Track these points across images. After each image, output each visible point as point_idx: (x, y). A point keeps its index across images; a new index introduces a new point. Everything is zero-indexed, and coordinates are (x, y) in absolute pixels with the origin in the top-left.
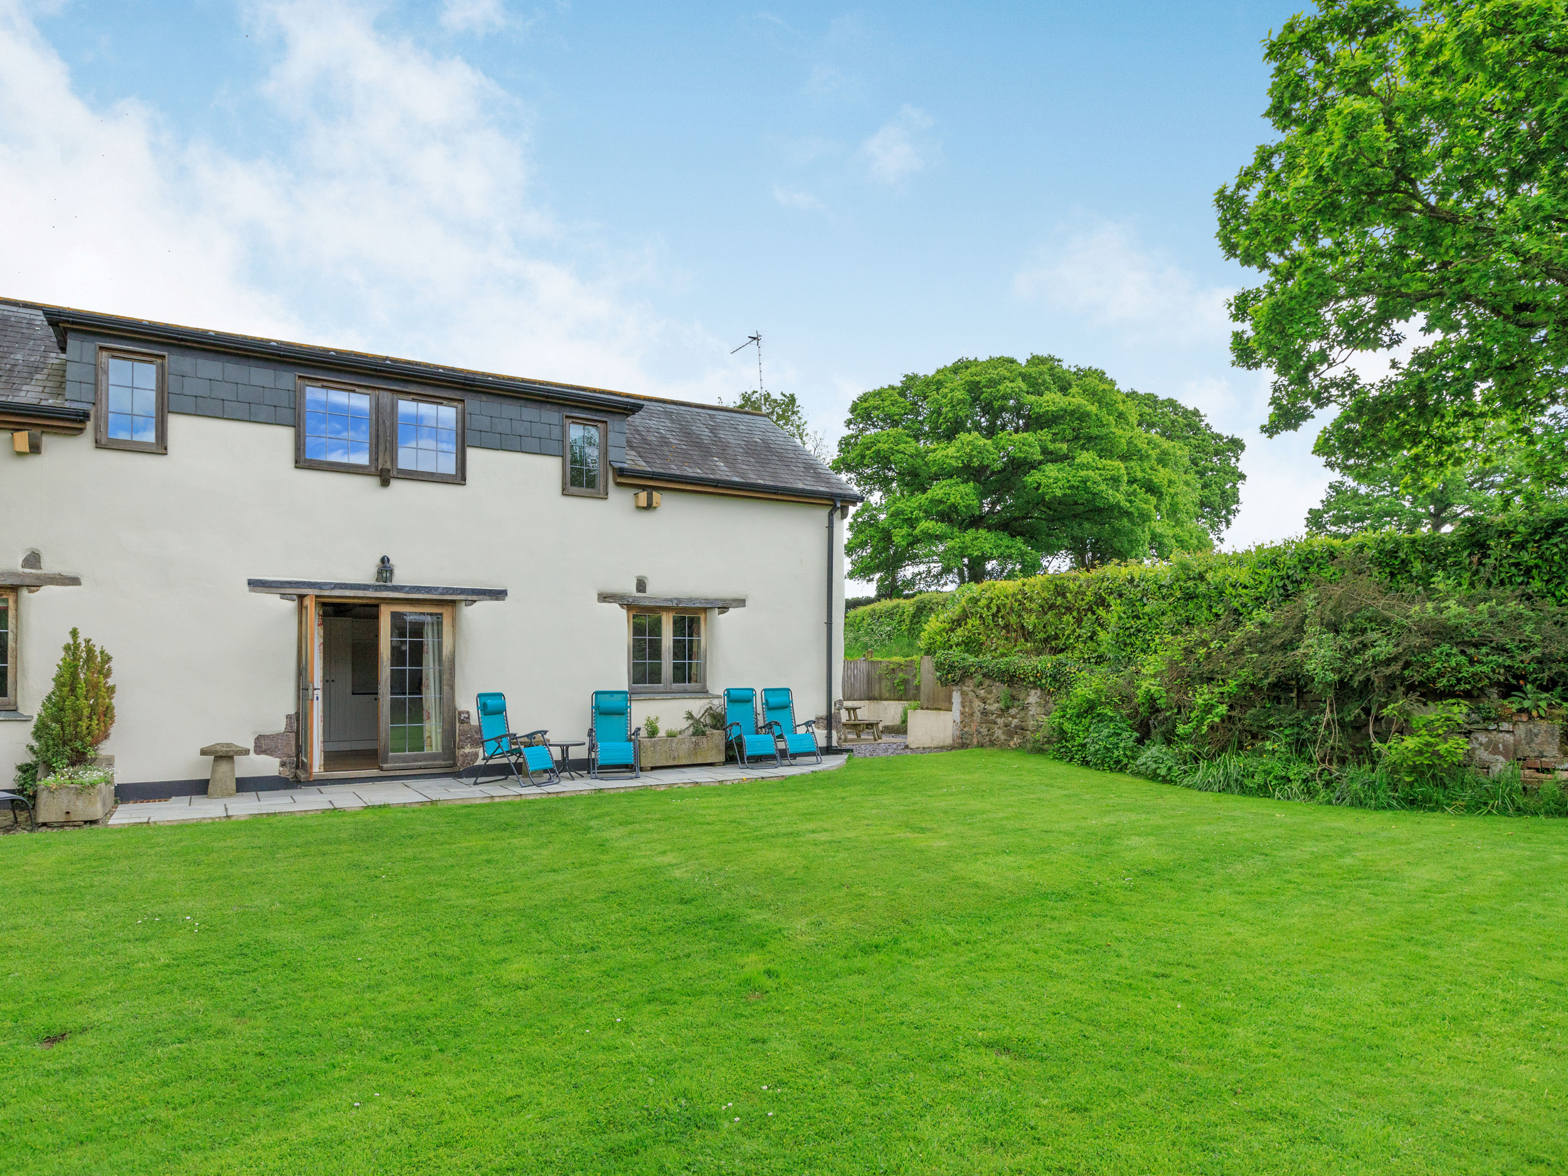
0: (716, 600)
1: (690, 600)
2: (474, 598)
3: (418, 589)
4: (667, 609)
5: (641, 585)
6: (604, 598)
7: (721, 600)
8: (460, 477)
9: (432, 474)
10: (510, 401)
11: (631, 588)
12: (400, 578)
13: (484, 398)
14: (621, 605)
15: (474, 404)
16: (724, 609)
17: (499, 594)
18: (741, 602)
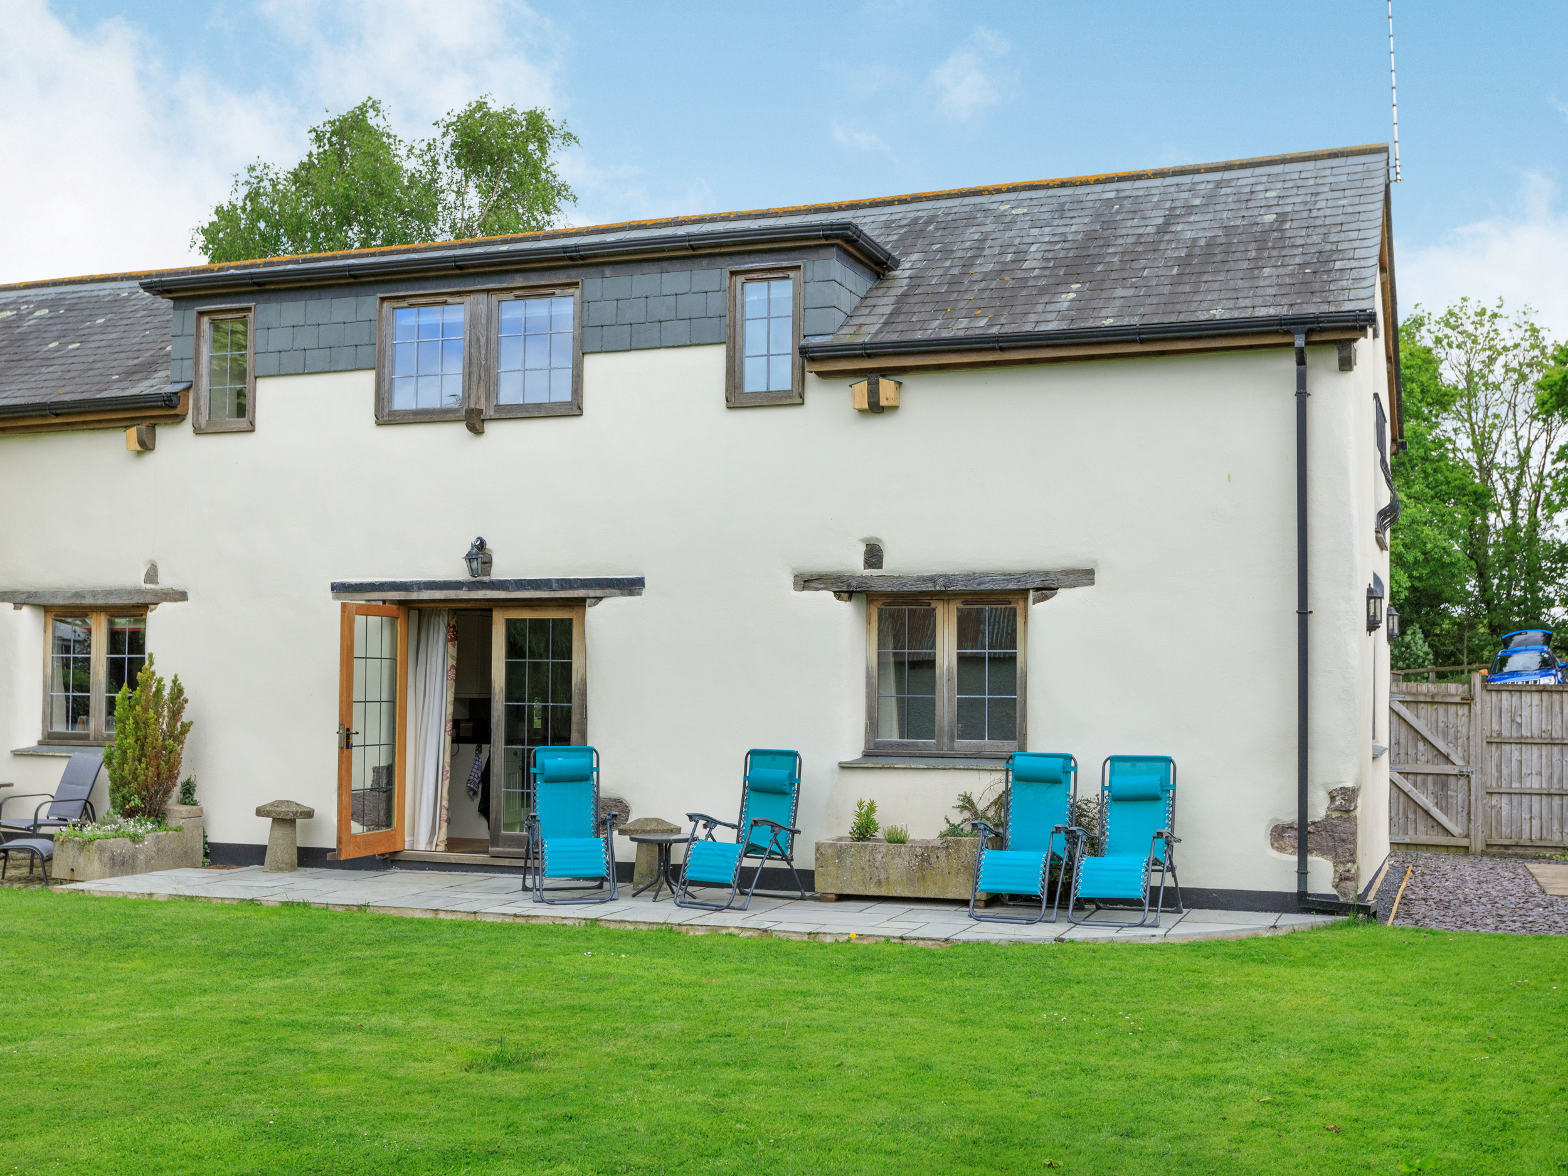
0: (1027, 574)
1: (973, 576)
2: (598, 593)
3: (521, 584)
4: (945, 596)
5: (874, 555)
6: (806, 582)
7: (1038, 573)
8: (573, 409)
9: (539, 406)
10: (646, 267)
11: (854, 563)
12: (501, 570)
13: (608, 272)
14: (838, 595)
15: (596, 285)
16: (1046, 590)
17: (632, 586)
18: (1084, 576)
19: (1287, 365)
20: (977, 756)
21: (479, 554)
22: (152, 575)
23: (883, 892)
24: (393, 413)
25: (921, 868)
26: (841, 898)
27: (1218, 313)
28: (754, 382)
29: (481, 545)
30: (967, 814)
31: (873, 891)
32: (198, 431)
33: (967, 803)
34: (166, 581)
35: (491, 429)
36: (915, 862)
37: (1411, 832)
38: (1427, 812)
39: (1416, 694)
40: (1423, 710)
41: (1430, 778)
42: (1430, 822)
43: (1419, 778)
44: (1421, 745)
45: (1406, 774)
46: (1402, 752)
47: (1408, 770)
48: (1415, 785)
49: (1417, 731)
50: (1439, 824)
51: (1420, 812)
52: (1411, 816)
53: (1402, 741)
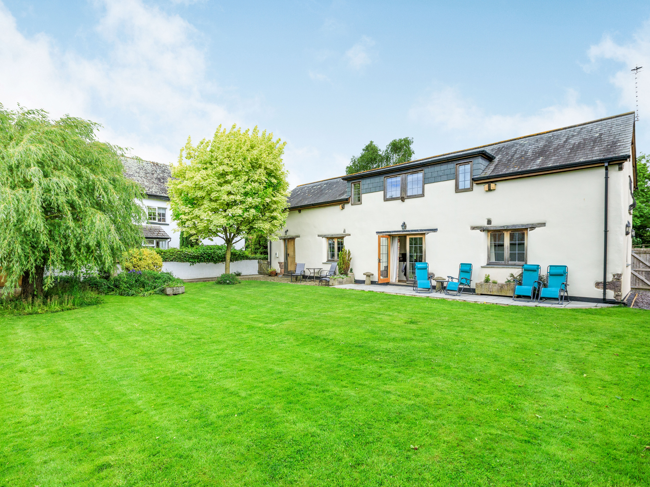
0: (528, 225)
1: (514, 226)
2: (428, 232)
3: (412, 231)
4: (507, 230)
5: (489, 222)
6: (473, 228)
7: (531, 224)
8: (423, 195)
9: (415, 195)
10: (437, 165)
11: (485, 224)
12: (408, 229)
13: (429, 167)
14: (481, 231)
15: (427, 170)
16: (533, 227)
17: (435, 230)
18: (543, 224)
19: (603, 171)
20: (515, 265)
21: (404, 225)
22: (344, 231)
23: (491, 294)
24: (387, 199)
25: (501, 289)
26: (481, 294)
27: (582, 160)
28: (461, 187)
29: (404, 223)
30: (512, 278)
31: (489, 293)
32: (352, 205)
33: (512, 275)
34: (347, 233)
35: (406, 201)
36: (499, 288)
37: (637, 285)
38: (643, 281)
39: (640, 251)
40: (642, 255)
41: (644, 272)
42: (643, 283)
43: (640, 272)
44: (641, 264)
45: (636, 271)
46: (635, 265)
47: (637, 270)
48: (639, 274)
49: (640, 260)
50: (647, 284)
51: (640, 281)
52: (637, 281)
53: (635, 263)
